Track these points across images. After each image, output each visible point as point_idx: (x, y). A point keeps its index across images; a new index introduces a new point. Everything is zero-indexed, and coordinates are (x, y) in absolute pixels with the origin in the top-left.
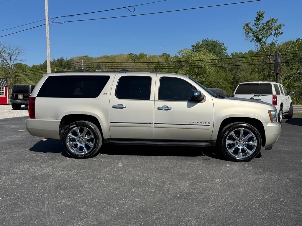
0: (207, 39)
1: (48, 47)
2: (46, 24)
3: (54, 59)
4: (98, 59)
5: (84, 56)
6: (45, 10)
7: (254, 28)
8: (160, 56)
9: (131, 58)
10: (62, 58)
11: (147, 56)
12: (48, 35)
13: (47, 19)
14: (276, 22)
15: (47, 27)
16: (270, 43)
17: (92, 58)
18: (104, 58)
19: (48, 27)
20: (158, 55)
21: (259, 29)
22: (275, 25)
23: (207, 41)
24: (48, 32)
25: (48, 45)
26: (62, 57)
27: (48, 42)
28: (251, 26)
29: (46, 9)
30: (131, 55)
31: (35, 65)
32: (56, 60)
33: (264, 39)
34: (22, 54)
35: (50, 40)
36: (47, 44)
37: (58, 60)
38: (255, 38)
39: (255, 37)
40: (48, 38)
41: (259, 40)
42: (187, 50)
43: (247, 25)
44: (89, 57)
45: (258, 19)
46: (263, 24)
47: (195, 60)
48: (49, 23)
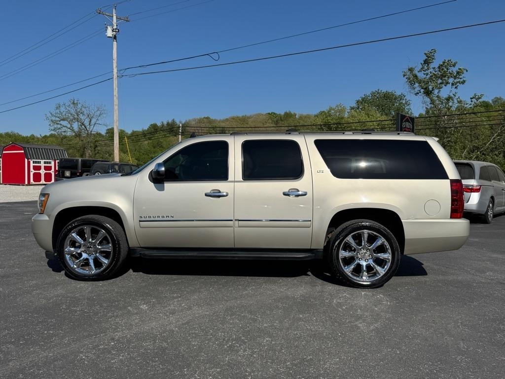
0: (379, 90)
1: (116, 107)
2: (114, 79)
3: (162, 122)
4: (224, 121)
5: (204, 118)
7: (421, 76)
8: (316, 116)
9: (271, 120)
11: (297, 116)
12: (115, 93)
13: (115, 70)
14: (454, 66)
15: (114, 81)
16: (445, 97)
17: (215, 121)
18: (233, 120)
19: (116, 82)
20: (314, 114)
21: (428, 76)
22: (454, 70)
23: (378, 93)
24: (117, 89)
25: (116, 105)
26: (174, 119)
27: (116, 101)
28: (416, 72)
30: (272, 115)
31: (135, 131)
32: (165, 123)
33: (436, 91)
34: (104, 115)
35: (119, 98)
36: (115, 103)
37: (168, 124)
38: (422, 90)
39: (422, 88)
40: (116, 96)
41: (428, 93)
42: (340, 108)
43: (411, 70)
44: (212, 120)
45: (426, 62)
46: (434, 68)
47: (352, 121)
48: (118, 76)
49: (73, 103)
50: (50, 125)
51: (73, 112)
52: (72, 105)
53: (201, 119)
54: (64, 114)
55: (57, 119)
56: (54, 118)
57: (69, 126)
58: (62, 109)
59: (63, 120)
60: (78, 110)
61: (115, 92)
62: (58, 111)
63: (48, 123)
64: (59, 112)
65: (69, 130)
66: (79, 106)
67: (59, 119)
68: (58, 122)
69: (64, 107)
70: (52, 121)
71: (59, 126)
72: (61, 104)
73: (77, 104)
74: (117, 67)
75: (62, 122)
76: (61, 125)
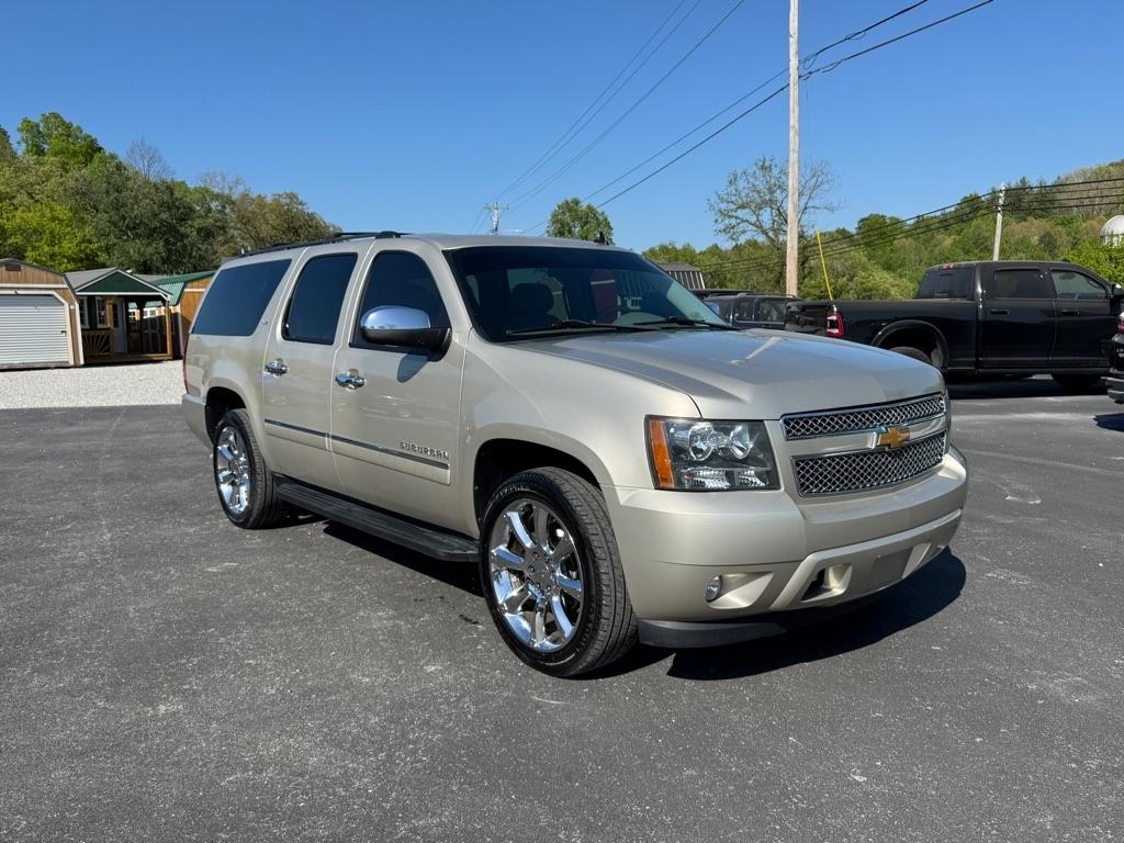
2: (792, 85)
6: (788, 35)
10: (1023, 181)
12: (793, 121)
13: (794, 63)
15: (792, 92)
19: (797, 92)
27: (794, 141)
29: (791, 32)
34: (827, 187)
40: (794, 127)
48: (800, 77)
49: (763, 168)
50: (716, 221)
51: (761, 186)
52: (759, 173)
53: (1100, 169)
54: (743, 194)
55: (732, 206)
56: (723, 206)
57: (753, 219)
58: (741, 184)
59: (742, 207)
60: (773, 181)
61: (791, 120)
62: (732, 188)
63: (712, 216)
64: (734, 191)
65: (751, 227)
66: (775, 172)
67: (734, 207)
68: (734, 214)
69: (744, 178)
70: (721, 212)
71: (733, 221)
72: (739, 172)
73: (770, 167)
74: (799, 52)
75: (740, 213)
76: (737, 218)
